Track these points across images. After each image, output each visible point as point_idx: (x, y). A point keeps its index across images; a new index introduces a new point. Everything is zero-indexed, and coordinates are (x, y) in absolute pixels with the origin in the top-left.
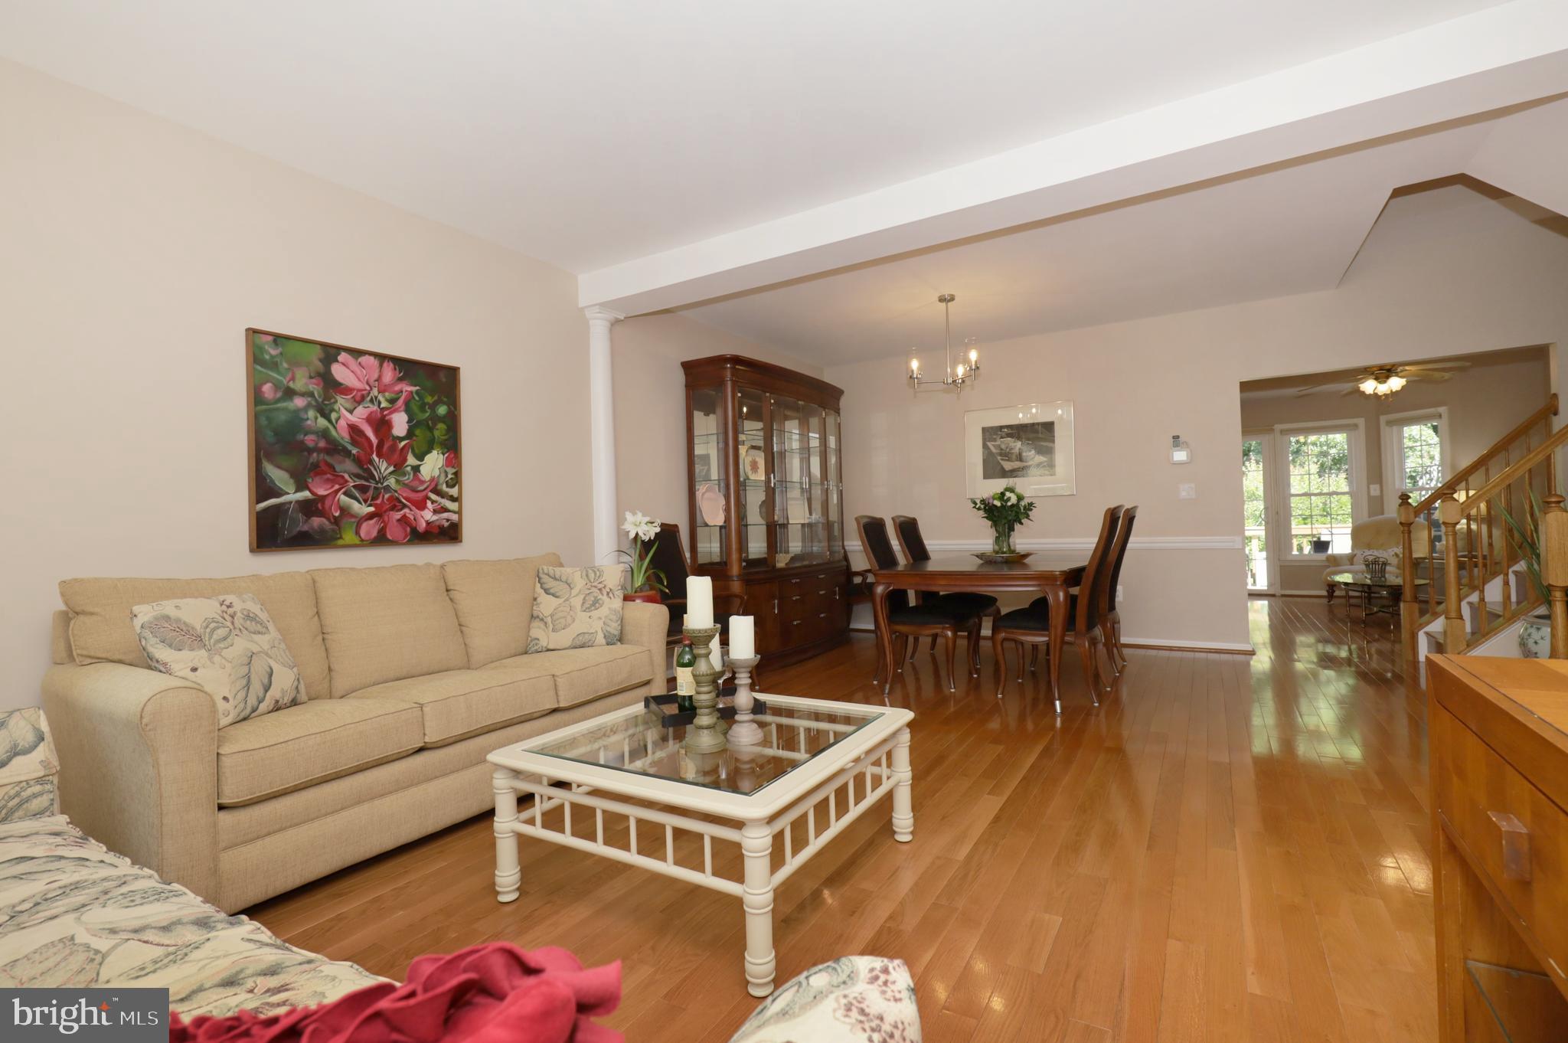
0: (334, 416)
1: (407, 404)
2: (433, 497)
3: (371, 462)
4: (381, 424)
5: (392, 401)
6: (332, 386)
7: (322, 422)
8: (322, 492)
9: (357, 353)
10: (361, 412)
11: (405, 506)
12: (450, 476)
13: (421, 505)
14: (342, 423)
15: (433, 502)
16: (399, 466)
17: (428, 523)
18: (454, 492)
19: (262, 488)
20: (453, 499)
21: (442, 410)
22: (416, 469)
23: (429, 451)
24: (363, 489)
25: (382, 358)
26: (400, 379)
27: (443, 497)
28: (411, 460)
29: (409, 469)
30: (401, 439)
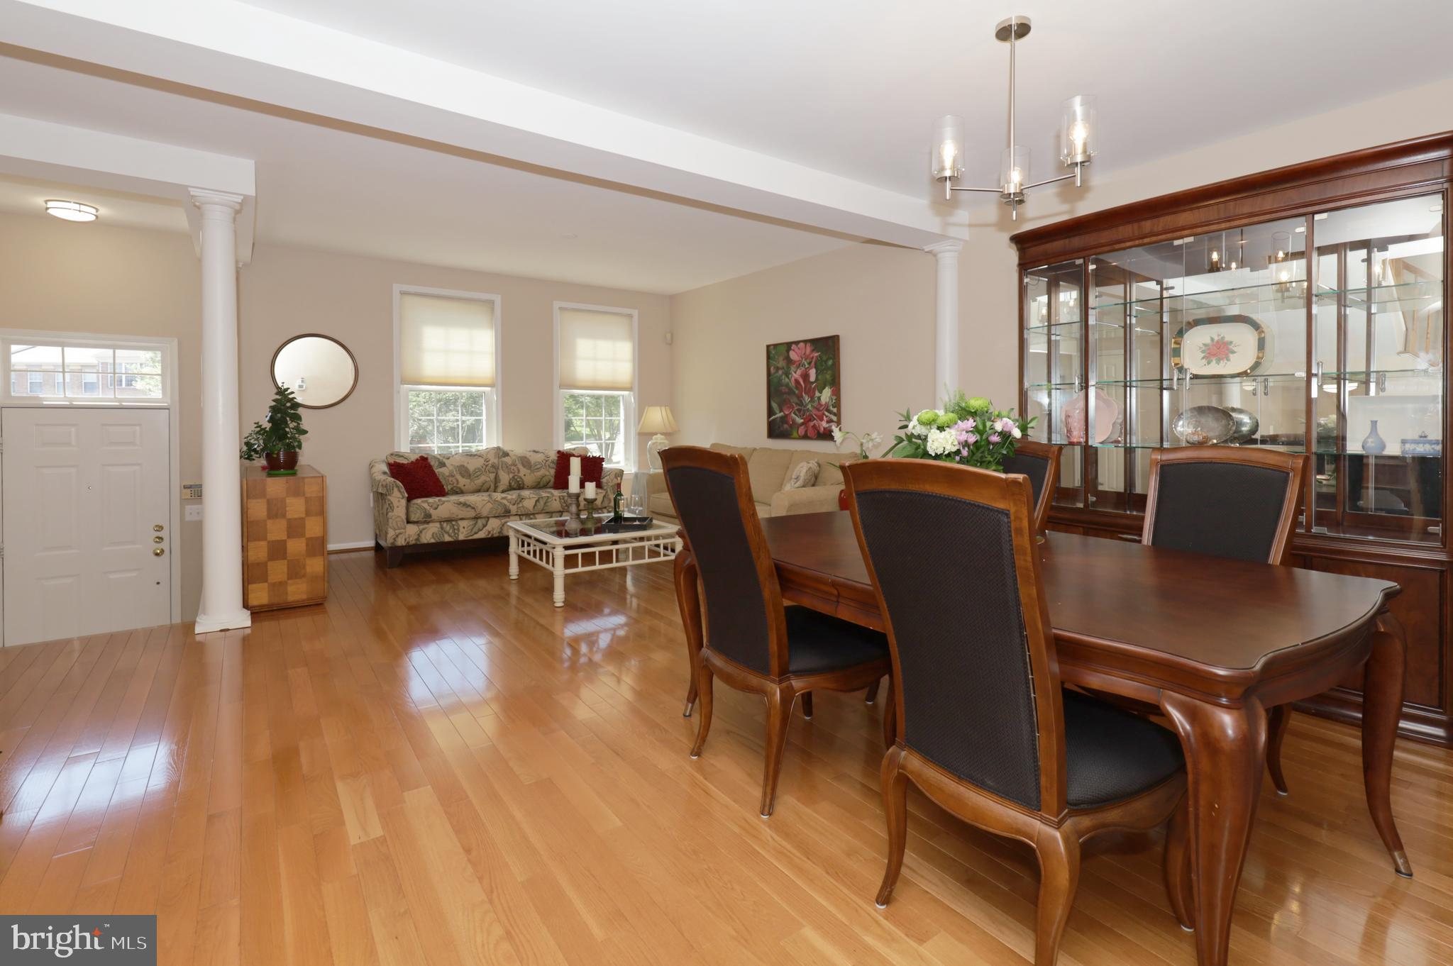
0: (790, 376)
1: (815, 363)
2: (827, 413)
3: (802, 396)
4: (805, 376)
5: (810, 363)
6: (789, 361)
7: (787, 380)
8: (787, 413)
9: (797, 343)
10: (799, 372)
11: (815, 419)
12: (834, 401)
13: (822, 420)
14: (793, 379)
15: (827, 417)
16: (812, 397)
17: (825, 429)
18: (835, 410)
19: (770, 412)
20: (835, 414)
21: (830, 362)
22: (819, 398)
23: (824, 388)
24: (799, 410)
25: (805, 342)
26: (813, 351)
27: (831, 414)
28: (817, 394)
29: (816, 399)
30: (813, 383)
